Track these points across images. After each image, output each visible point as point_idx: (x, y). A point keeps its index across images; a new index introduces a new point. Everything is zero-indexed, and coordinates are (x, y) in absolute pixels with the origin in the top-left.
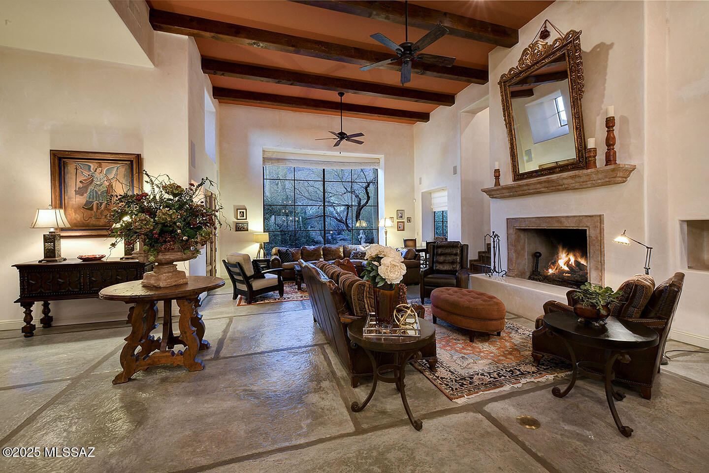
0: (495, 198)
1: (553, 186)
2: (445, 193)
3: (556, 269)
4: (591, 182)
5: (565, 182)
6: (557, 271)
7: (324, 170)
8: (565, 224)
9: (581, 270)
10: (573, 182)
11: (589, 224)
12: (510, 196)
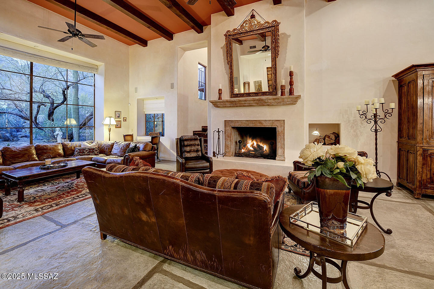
0: (219, 107)
1: (261, 103)
2: (163, 101)
3: (246, 149)
4: (283, 103)
5: (269, 101)
6: (247, 150)
7: (32, 63)
8: (264, 125)
9: (260, 149)
10: (274, 102)
11: (278, 125)
12: (230, 107)
